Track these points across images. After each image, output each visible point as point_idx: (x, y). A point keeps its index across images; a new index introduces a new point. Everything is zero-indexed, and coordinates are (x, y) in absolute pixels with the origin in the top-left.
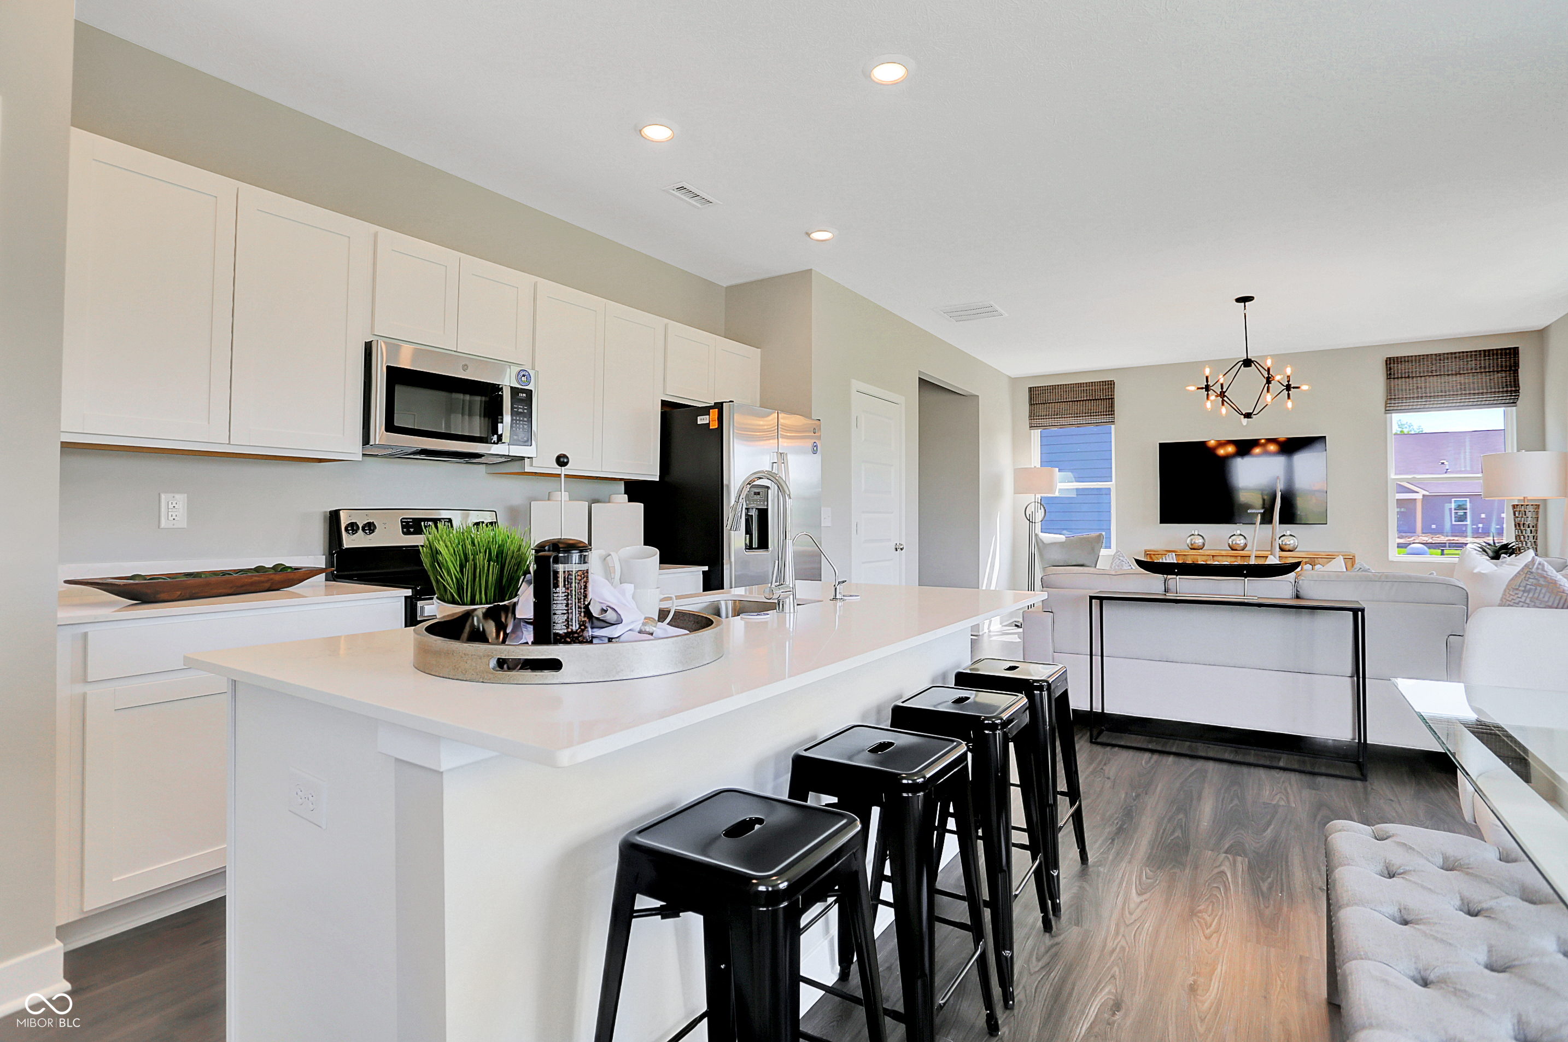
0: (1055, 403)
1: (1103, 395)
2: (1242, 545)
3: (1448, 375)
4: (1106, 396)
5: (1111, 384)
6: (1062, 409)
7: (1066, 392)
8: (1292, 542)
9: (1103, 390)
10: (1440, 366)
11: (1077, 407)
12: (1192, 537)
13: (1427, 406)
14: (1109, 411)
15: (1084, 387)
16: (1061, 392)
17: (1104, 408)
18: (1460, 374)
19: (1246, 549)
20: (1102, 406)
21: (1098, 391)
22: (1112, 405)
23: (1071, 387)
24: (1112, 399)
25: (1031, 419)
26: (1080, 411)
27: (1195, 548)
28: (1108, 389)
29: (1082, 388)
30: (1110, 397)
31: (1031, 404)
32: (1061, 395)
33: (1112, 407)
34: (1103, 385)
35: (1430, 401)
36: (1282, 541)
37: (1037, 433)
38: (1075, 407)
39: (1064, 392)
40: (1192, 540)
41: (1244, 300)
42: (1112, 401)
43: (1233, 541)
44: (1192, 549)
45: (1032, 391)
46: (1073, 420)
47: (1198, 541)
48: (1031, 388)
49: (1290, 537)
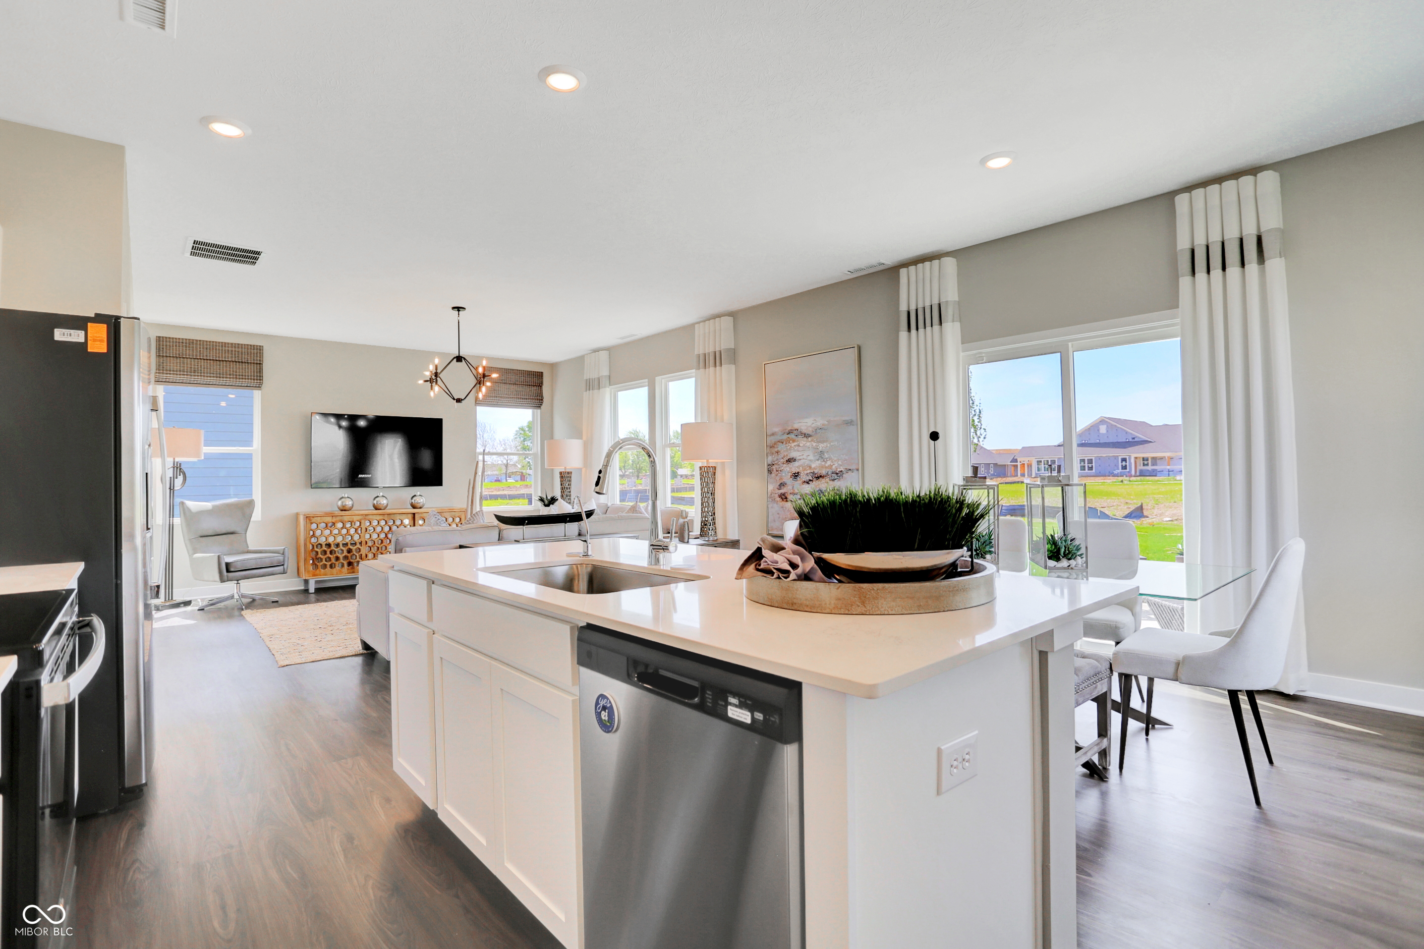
0: (191, 358)
1: (251, 358)
2: (385, 505)
3: (510, 384)
4: (254, 360)
5: (260, 349)
6: (201, 366)
7: (207, 349)
8: (422, 500)
9: (251, 354)
10: (506, 377)
11: (220, 367)
12: (343, 500)
13: (499, 403)
14: (257, 376)
15: (228, 347)
16: (200, 348)
17: (251, 372)
18: (516, 384)
19: (387, 508)
20: (250, 370)
21: (245, 354)
22: (261, 371)
23: (213, 345)
24: (260, 364)
25: (159, 373)
26: (223, 372)
27: (346, 509)
28: (257, 354)
29: (227, 348)
30: (258, 362)
31: (159, 356)
32: (200, 351)
33: (260, 372)
34: (251, 349)
35: (501, 400)
37: (161, 389)
39: (203, 348)
40: (342, 502)
41: (458, 309)
42: (260, 367)
43: (377, 501)
44: (342, 510)
45: (161, 341)
46: (213, 380)
47: (349, 503)
48: (159, 337)
49: (420, 497)
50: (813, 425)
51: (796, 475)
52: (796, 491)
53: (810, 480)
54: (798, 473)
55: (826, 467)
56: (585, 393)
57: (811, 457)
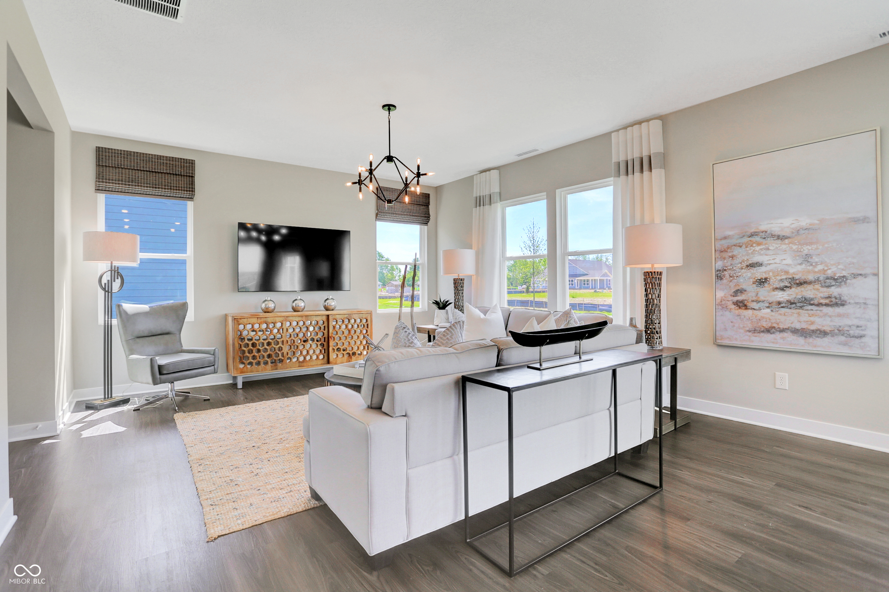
0: (129, 169)
1: (184, 171)
2: (302, 307)
4: (187, 173)
5: (192, 163)
6: (138, 177)
7: (143, 161)
8: (333, 303)
9: (184, 167)
11: (156, 179)
12: (266, 302)
13: (395, 219)
14: (189, 188)
15: (163, 160)
16: (137, 159)
17: (184, 184)
19: (304, 310)
20: (183, 182)
21: (178, 167)
22: (193, 183)
23: (149, 157)
24: (192, 177)
25: (99, 182)
26: (159, 183)
27: (269, 311)
28: (189, 167)
30: (191, 175)
31: (99, 165)
32: (137, 162)
33: (192, 184)
34: (184, 162)
36: (328, 303)
37: (102, 197)
38: (152, 178)
39: (140, 160)
40: (266, 305)
41: (389, 107)
42: (192, 179)
43: (296, 304)
44: (265, 312)
45: (100, 151)
46: (149, 190)
47: (271, 305)
48: (99, 148)
49: (332, 300)
50: (793, 226)
51: (762, 282)
52: (762, 298)
53: (786, 287)
54: (766, 279)
55: (815, 272)
56: (474, 209)
57: (789, 261)
